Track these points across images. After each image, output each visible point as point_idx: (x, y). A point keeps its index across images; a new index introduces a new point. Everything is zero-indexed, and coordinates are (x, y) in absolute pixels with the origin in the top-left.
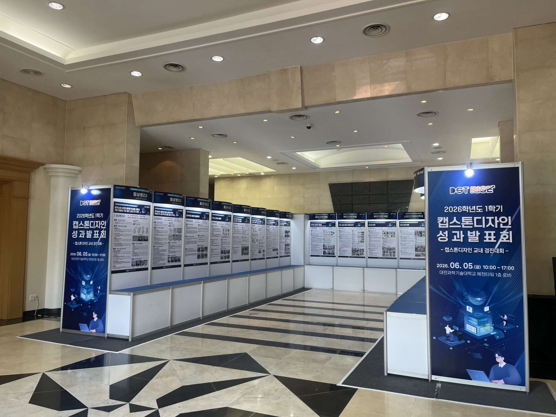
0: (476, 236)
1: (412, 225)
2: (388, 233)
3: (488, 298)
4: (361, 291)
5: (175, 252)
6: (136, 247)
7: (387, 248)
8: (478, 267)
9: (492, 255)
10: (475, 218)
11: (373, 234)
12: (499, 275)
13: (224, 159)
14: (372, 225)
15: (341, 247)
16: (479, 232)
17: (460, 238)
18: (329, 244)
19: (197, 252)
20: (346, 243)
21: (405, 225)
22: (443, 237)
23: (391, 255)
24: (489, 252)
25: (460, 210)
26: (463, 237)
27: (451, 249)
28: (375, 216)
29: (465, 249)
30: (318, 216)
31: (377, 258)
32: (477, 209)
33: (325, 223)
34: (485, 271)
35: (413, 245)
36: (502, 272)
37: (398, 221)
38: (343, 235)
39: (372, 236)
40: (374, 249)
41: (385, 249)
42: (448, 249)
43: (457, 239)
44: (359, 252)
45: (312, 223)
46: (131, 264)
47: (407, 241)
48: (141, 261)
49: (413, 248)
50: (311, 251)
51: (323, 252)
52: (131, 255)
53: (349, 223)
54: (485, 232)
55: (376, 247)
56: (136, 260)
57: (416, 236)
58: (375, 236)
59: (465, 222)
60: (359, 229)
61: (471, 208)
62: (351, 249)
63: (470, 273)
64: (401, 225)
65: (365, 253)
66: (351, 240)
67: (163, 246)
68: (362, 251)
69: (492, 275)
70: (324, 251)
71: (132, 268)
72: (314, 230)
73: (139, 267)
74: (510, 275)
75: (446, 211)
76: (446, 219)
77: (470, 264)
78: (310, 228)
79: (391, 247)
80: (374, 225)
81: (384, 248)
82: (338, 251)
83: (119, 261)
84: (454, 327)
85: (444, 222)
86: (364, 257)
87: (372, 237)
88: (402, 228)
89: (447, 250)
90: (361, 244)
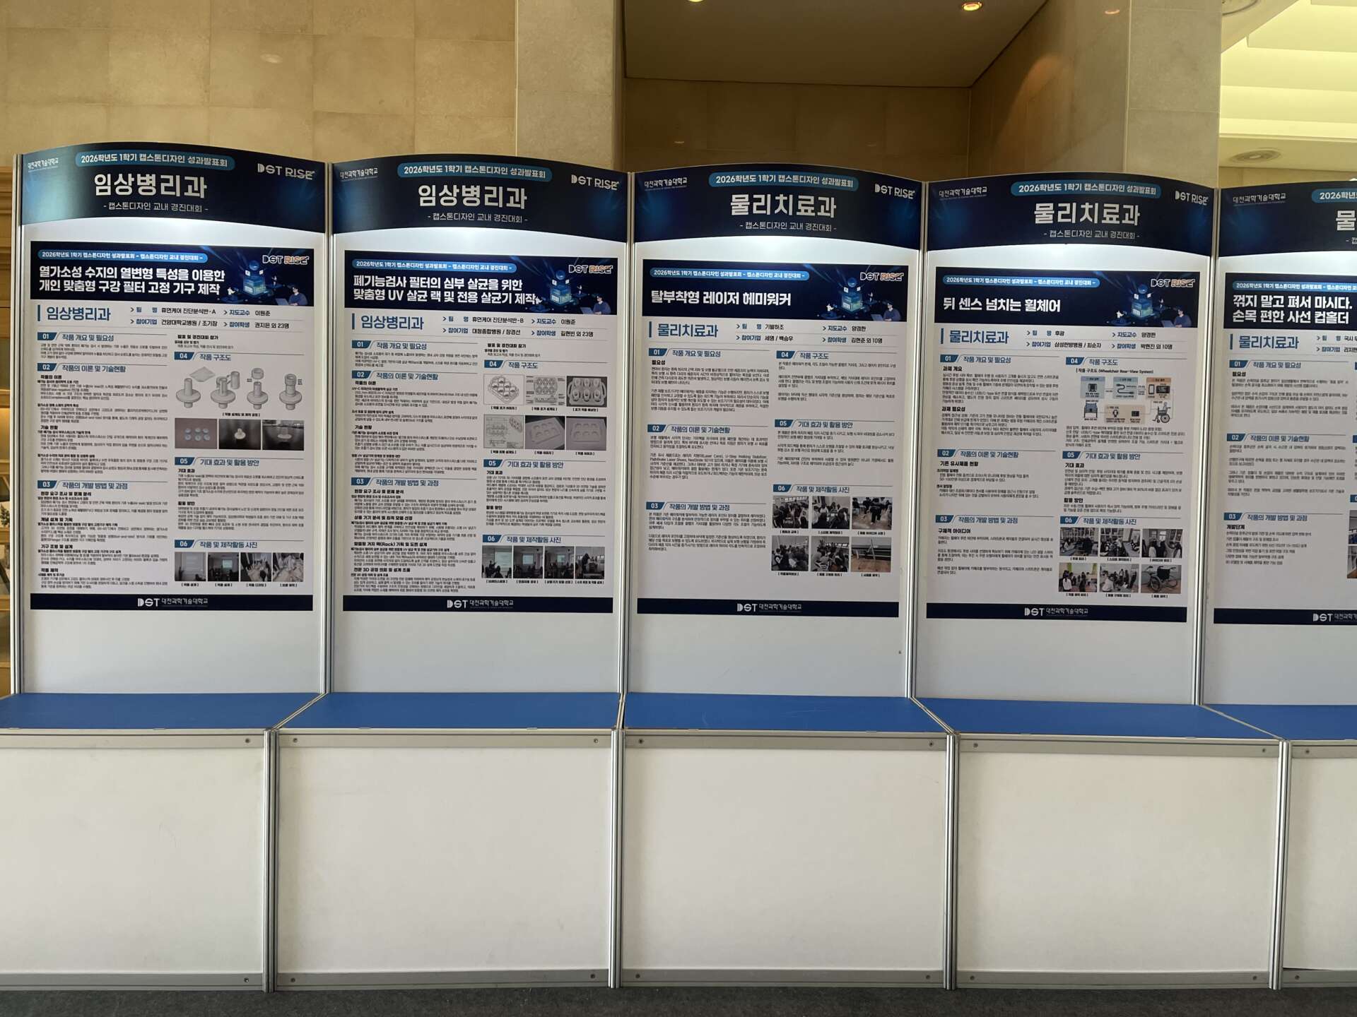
5: (548, 519)
6: (203, 480)
19: (770, 532)
46: (170, 569)
48: (250, 555)
52: (170, 520)
56: (207, 550)
67: (436, 483)
71: (180, 589)
73: (238, 588)
83: (82, 546)
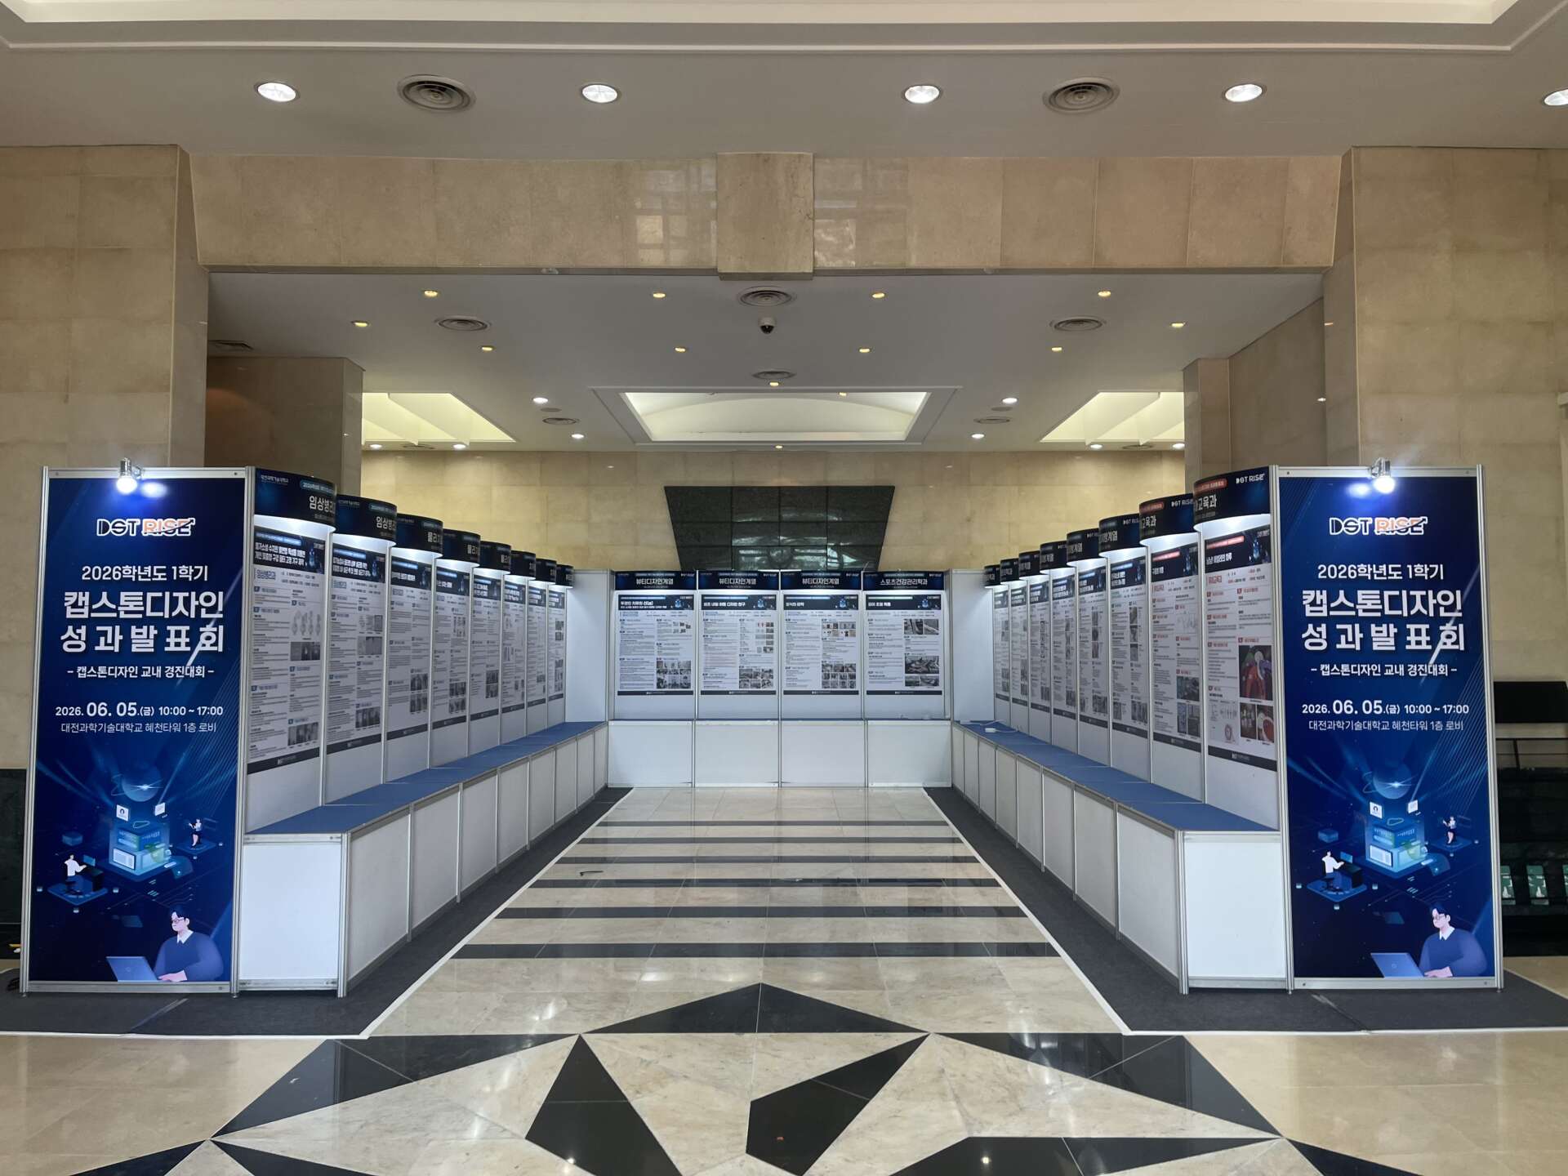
0: (1388, 636)
1: (897, 605)
2: (836, 626)
3: (1415, 782)
4: (772, 785)
5: (369, 693)
6: (297, 680)
7: (835, 666)
8: (1393, 710)
9: (1423, 680)
10: (1387, 594)
11: (797, 629)
12: (1438, 726)
13: (391, 394)
14: (794, 604)
15: (708, 665)
16: (1395, 627)
17: (1353, 642)
18: (673, 657)
19: (410, 693)
20: (723, 653)
21: (881, 604)
22: (1315, 639)
23: (843, 683)
24: (1416, 674)
25: (1352, 574)
26: (1361, 639)
27: (1335, 667)
28: (805, 581)
29: (1366, 668)
30: (644, 577)
31: (809, 693)
32: (1390, 572)
33: (664, 598)
34: (1410, 717)
35: (898, 656)
36: (1444, 718)
37: (862, 595)
38: (716, 631)
39: (794, 633)
40: (800, 670)
41: (829, 668)
42: (1328, 667)
43: (1347, 642)
44: (759, 678)
45: (623, 598)
46: (285, 738)
47: (886, 646)
48: (306, 725)
49: (900, 664)
50: (621, 680)
51: (655, 683)
52: (285, 707)
53: (732, 598)
54: (1408, 626)
55: (804, 663)
56: (296, 724)
57: (909, 633)
58: (803, 635)
59: (1364, 602)
60: (760, 614)
61: (1377, 569)
62: (737, 670)
63: (1376, 724)
64: (870, 604)
65: (774, 681)
66: (738, 645)
67: (347, 676)
68: (768, 674)
69: (1424, 726)
70: (659, 679)
71: (289, 751)
72: (630, 618)
73: (303, 747)
74: (1459, 725)
75: (1322, 575)
76: (1321, 594)
77: (1376, 702)
78: (618, 612)
79: (844, 665)
80: (799, 604)
81: (827, 665)
82: (702, 677)
83: (263, 728)
84: (1343, 855)
85: (1318, 602)
86: (773, 693)
87: (795, 637)
88: (873, 614)
89: (1326, 670)
90: (763, 655)
